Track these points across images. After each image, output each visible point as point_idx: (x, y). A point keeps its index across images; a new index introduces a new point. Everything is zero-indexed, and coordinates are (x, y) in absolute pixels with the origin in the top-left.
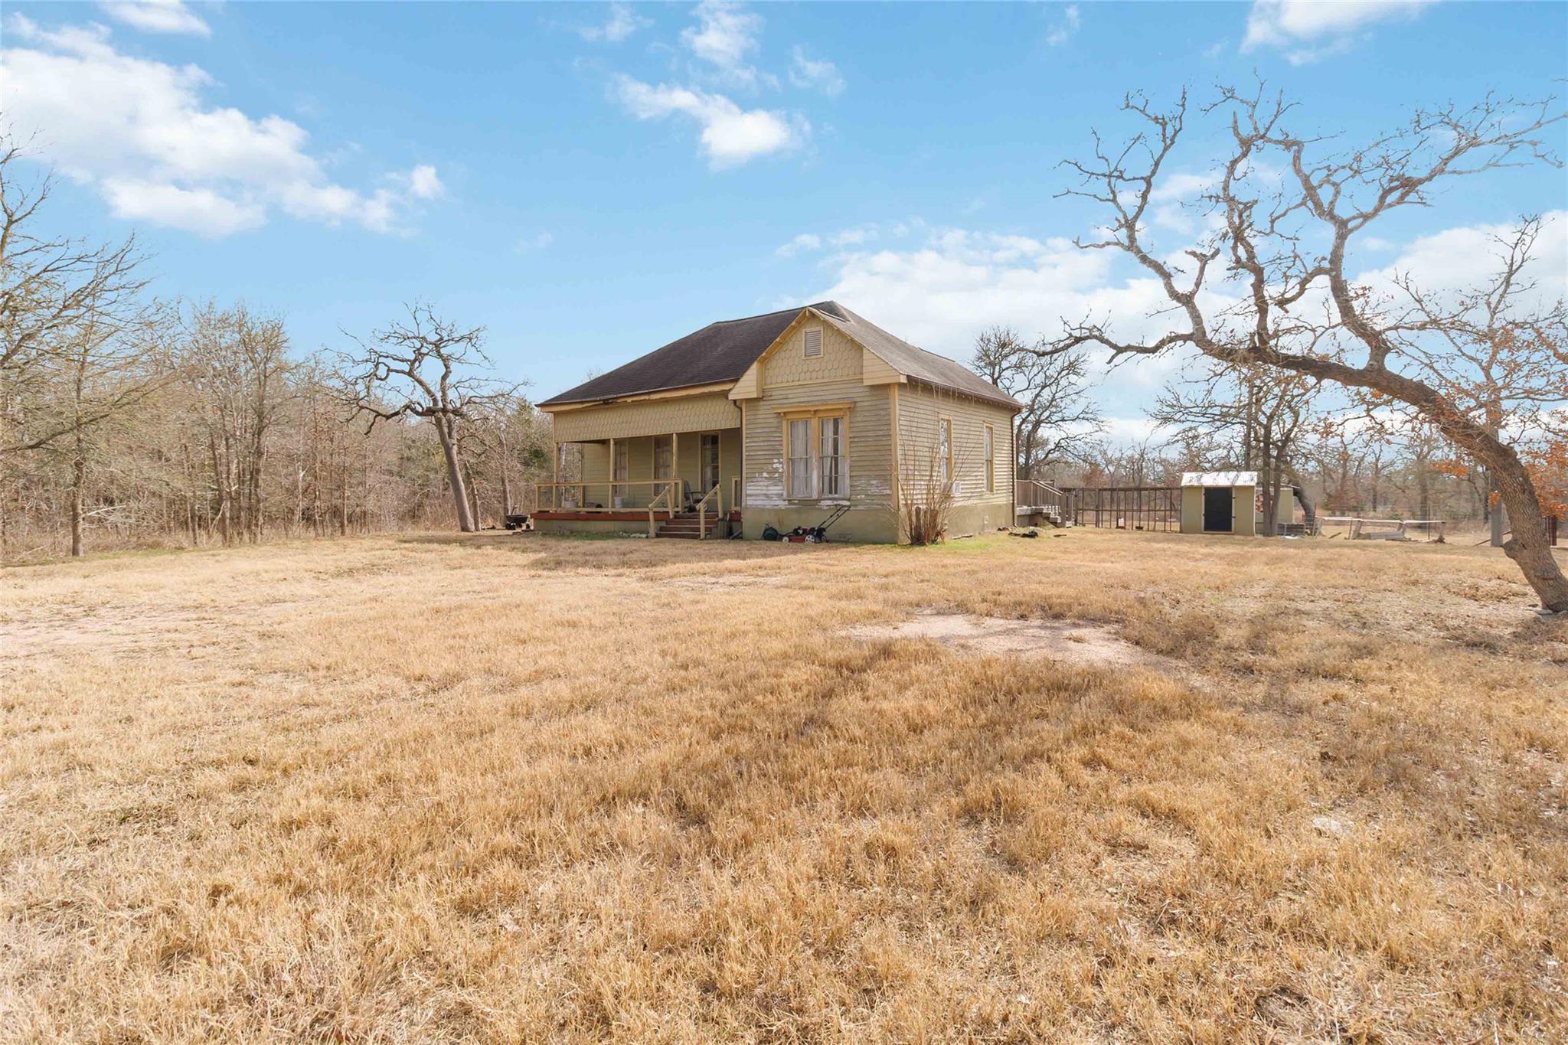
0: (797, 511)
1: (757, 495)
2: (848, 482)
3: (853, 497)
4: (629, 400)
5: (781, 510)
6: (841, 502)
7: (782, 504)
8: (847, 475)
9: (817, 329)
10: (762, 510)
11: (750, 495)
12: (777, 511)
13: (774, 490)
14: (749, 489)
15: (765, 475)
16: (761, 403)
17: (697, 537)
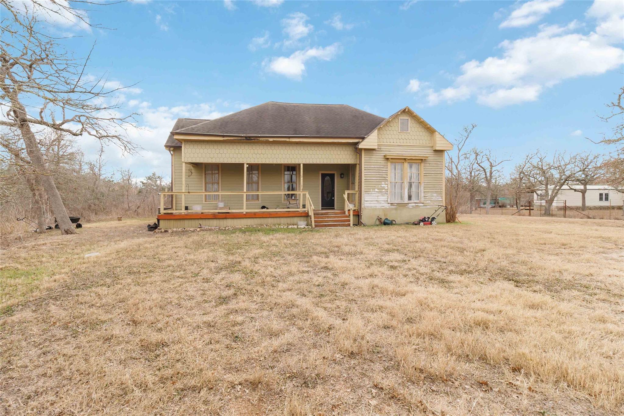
0: (396, 209)
1: (371, 201)
2: (423, 195)
3: (425, 202)
4: (271, 140)
5: (386, 209)
6: (419, 205)
7: (387, 206)
8: (422, 192)
9: (407, 118)
10: (375, 209)
11: (367, 201)
12: (384, 210)
13: (383, 198)
14: (366, 198)
15: (376, 190)
16: (374, 152)
17: (349, 225)
